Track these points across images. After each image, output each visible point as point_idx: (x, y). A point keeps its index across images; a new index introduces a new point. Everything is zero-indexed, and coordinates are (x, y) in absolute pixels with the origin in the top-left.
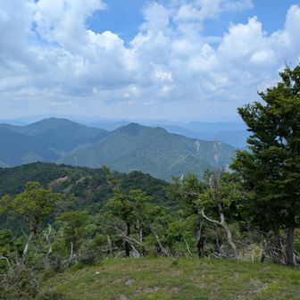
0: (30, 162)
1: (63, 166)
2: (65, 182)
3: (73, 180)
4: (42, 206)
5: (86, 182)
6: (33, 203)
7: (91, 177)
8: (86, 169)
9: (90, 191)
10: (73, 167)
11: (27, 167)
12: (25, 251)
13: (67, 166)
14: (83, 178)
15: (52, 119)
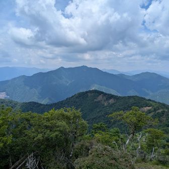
0: (132, 95)
1: (150, 100)
2: (149, 110)
3: (155, 110)
4: (139, 121)
5: (163, 113)
6: (135, 118)
7: (166, 110)
8: (164, 105)
9: (165, 119)
10: (156, 102)
11: (130, 97)
12: (127, 143)
13: (152, 101)
14: (161, 110)
15: (147, 73)
